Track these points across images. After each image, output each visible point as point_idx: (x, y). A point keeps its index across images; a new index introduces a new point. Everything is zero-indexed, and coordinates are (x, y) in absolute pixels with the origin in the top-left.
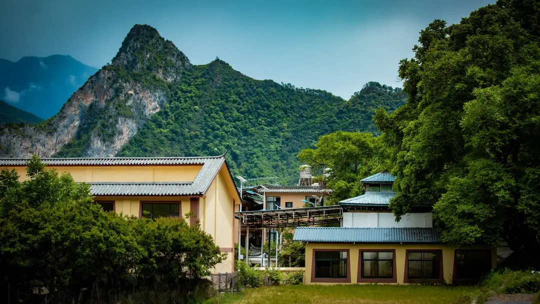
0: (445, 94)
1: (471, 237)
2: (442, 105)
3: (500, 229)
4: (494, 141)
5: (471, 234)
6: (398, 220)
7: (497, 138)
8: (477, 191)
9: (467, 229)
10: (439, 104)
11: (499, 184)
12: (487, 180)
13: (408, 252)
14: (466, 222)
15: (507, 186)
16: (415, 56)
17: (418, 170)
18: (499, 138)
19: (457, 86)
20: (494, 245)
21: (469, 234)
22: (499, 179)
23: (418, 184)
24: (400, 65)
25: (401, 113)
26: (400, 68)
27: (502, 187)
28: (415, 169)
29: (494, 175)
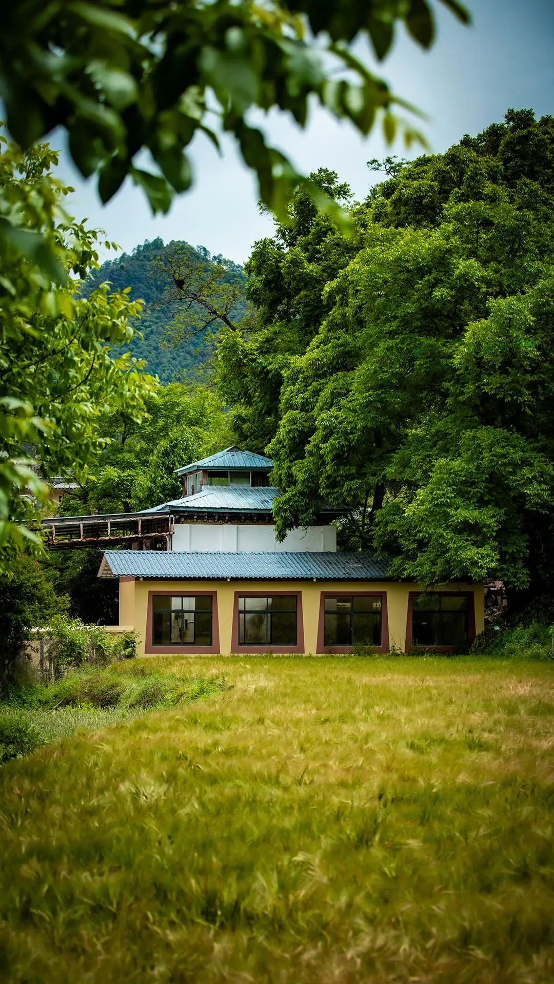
0: (411, 308)
1: (481, 567)
2: (399, 326)
3: (524, 554)
4: (519, 393)
5: (481, 562)
6: (282, 536)
7: (524, 390)
8: (483, 485)
9: (472, 552)
10: (394, 325)
11: (526, 472)
12: (505, 465)
13: (325, 596)
14: (467, 540)
15: (541, 476)
16: (275, 233)
17: (342, 446)
18: (528, 389)
19: (437, 293)
20: (515, 582)
21: (477, 563)
22: (525, 463)
23: (341, 472)
24: (253, 250)
25: (268, 340)
26: (254, 256)
27: (534, 478)
28: (339, 443)
29: (517, 456)
